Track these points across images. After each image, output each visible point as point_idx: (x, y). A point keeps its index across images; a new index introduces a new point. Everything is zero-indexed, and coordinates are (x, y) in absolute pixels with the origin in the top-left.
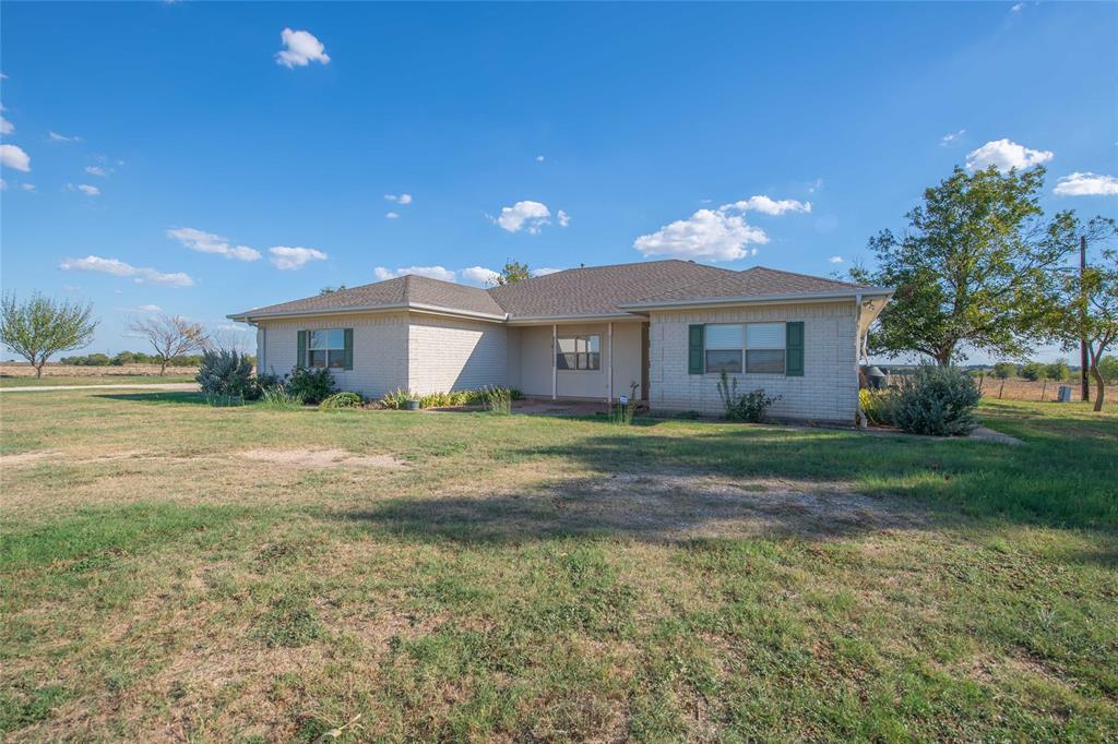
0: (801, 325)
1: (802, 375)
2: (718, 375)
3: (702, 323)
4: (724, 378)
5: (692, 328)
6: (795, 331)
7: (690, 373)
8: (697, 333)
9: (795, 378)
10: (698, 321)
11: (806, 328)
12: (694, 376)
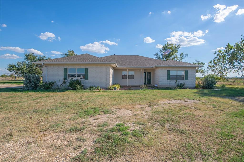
0: (187, 71)
1: (187, 80)
2: (175, 80)
3: (170, 70)
4: (176, 81)
5: (168, 71)
6: (186, 72)
7: (167, 80)
8: (169, 72)
9: (186, 80)
10: (169, 70)
11: (188, 71)
12: (168, 80)
